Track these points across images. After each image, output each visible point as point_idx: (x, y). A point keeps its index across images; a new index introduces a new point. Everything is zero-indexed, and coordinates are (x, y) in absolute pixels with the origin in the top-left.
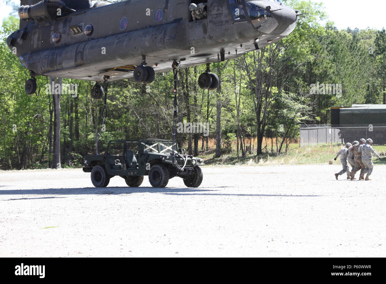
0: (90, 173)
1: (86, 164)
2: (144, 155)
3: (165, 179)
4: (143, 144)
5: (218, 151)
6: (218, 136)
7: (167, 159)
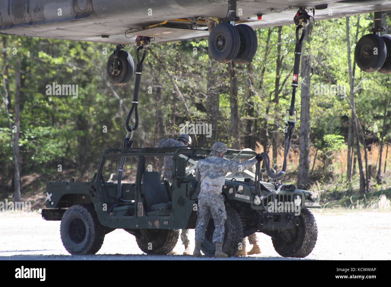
0: (59, 222)
1: (50, 202)
2: (185, 182)
3: (233, 238)
4: (183, 159)
5: (303, 176)
6: (303, 140)
7: (239, 193)
